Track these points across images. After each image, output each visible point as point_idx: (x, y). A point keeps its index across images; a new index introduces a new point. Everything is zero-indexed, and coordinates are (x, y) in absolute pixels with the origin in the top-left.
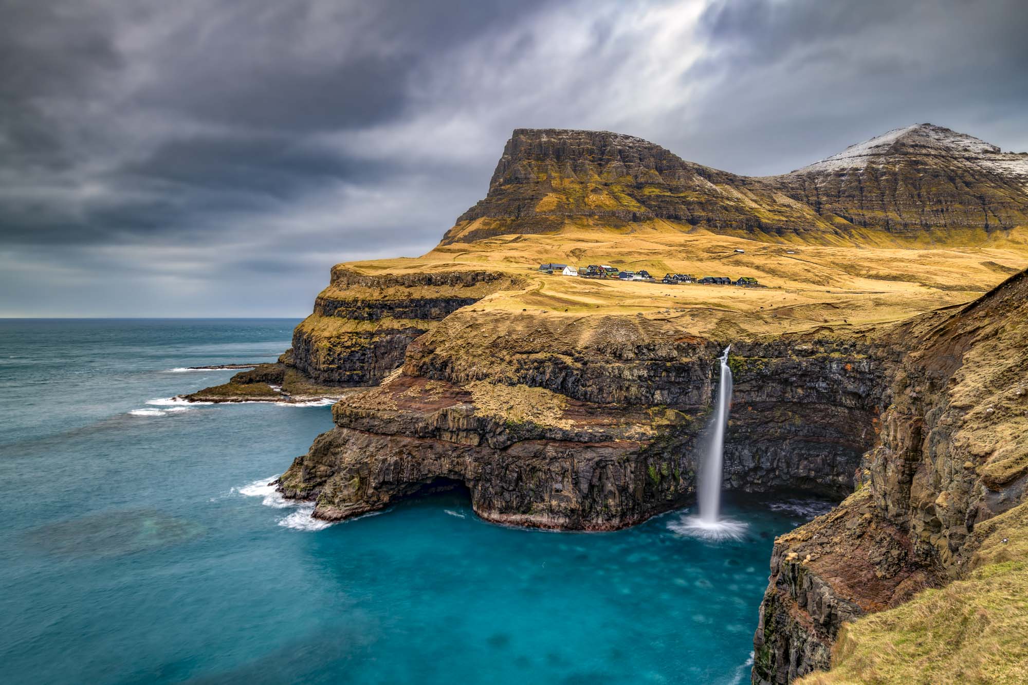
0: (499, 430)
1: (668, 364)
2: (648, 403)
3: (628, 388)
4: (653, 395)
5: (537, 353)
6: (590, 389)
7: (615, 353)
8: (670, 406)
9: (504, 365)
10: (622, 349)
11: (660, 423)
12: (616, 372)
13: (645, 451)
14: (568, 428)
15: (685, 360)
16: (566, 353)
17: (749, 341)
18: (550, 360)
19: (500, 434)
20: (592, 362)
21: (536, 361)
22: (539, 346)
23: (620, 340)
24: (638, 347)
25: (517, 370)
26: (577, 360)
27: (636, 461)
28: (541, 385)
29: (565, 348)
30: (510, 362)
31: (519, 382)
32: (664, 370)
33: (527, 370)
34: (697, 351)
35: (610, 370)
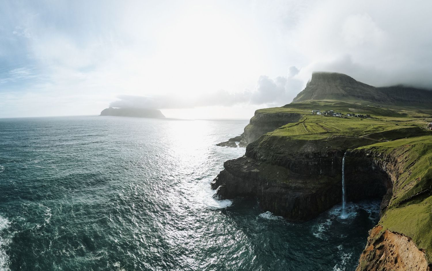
0: (266, 181)
1: (325, 159)
2: (317, 174)
3: (310, 169)
4: (319, 171)
5: (282, 154)
6: (297, 168)
7: (306, 156)
8: (325, 175)
10: (309, 154)
12: (306, 163)
18: (285, 157)
20: (298, 159)
21: (281, 157)
22: (283, 151)
23: (309, 151)
24: (315, 154)
25: (275, 159)
26: (294, 157)
28: (282, 166)
29: (291, 153)
30: (273, 157)
31: (275, 164)
32: (324, 162)
33: (278, 160)
34: (335, 155)
35: (304, 162)
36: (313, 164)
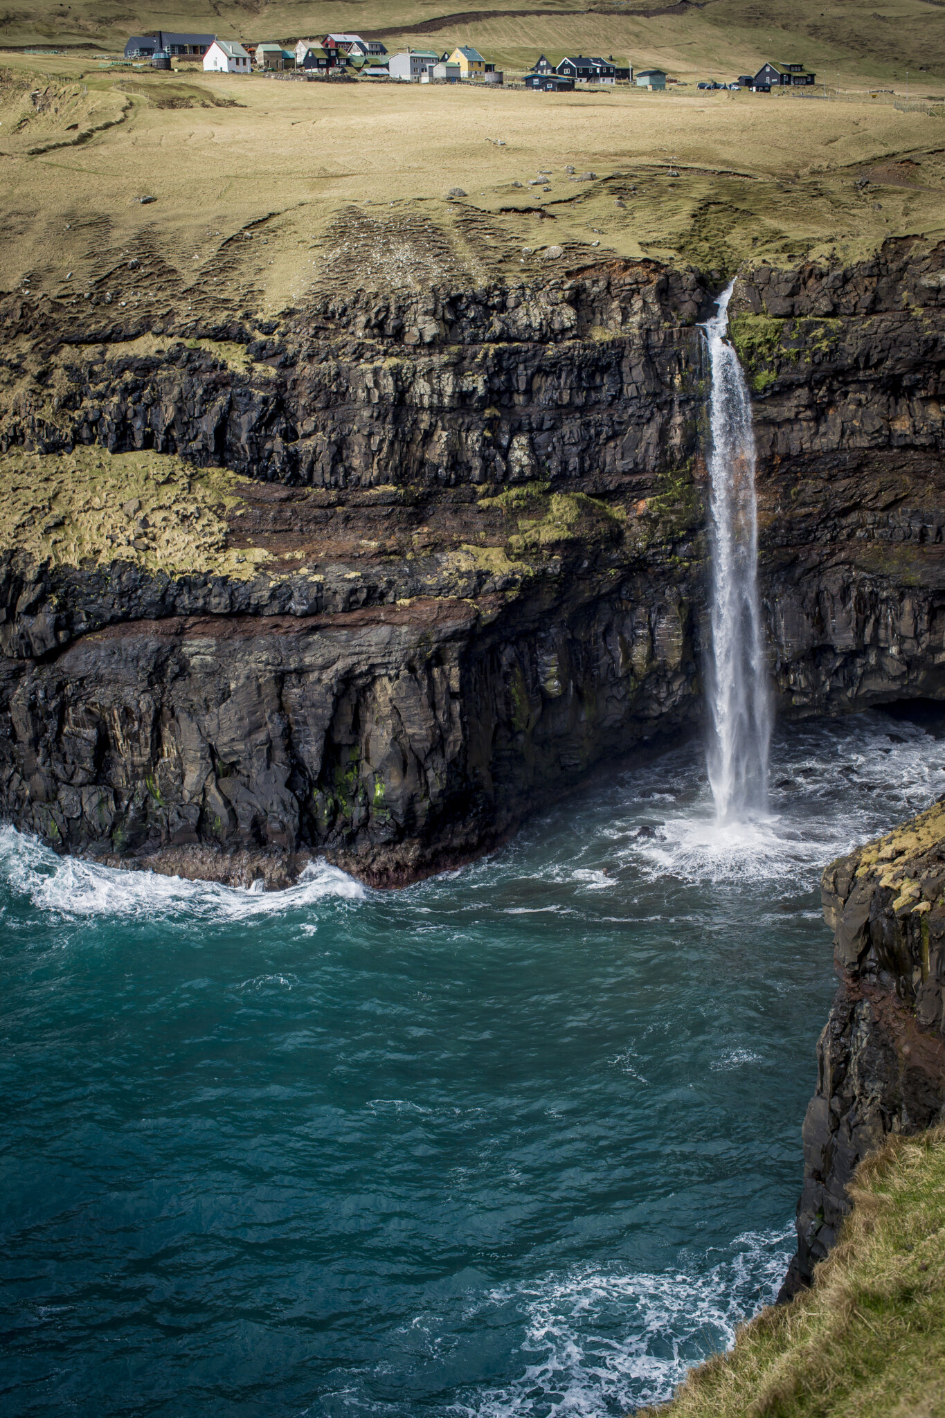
0: (27, 597)
1: (551, 350)
2: (493, 475)
3: (428, 435)
4: (506, 452)
5: (131, 339)
6: (309, 443)
7: (381, 325)
8: (561, 482)
9: (23, 386)
10: (401, 310)
11: (531, 536)
12: (388, 384)
13: (491, 627)
14: (248, 574)
15: (599, 335)
16: (221, 335)
17: (789, 267)
18: (173, 359)
19: (32, 610)
20: (310, 357)
21: (129, 367)
22: (136, 316)
23: (398, 283)
24: (454, 302)
25: (69, 402)
26: (261, 353)
27: (465, 661)
28: (148, 443)
29: (221, 318)
30: (42, 377)
31: (77, 440)
32: (539, 370)
33: (101, 396)
34: (637, 304)
35: (369, 380)
36: (449, 390)
